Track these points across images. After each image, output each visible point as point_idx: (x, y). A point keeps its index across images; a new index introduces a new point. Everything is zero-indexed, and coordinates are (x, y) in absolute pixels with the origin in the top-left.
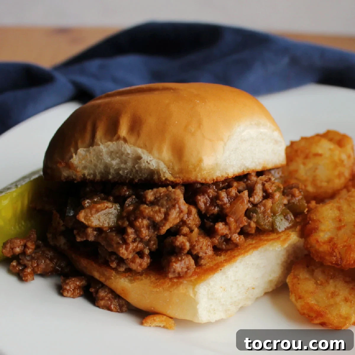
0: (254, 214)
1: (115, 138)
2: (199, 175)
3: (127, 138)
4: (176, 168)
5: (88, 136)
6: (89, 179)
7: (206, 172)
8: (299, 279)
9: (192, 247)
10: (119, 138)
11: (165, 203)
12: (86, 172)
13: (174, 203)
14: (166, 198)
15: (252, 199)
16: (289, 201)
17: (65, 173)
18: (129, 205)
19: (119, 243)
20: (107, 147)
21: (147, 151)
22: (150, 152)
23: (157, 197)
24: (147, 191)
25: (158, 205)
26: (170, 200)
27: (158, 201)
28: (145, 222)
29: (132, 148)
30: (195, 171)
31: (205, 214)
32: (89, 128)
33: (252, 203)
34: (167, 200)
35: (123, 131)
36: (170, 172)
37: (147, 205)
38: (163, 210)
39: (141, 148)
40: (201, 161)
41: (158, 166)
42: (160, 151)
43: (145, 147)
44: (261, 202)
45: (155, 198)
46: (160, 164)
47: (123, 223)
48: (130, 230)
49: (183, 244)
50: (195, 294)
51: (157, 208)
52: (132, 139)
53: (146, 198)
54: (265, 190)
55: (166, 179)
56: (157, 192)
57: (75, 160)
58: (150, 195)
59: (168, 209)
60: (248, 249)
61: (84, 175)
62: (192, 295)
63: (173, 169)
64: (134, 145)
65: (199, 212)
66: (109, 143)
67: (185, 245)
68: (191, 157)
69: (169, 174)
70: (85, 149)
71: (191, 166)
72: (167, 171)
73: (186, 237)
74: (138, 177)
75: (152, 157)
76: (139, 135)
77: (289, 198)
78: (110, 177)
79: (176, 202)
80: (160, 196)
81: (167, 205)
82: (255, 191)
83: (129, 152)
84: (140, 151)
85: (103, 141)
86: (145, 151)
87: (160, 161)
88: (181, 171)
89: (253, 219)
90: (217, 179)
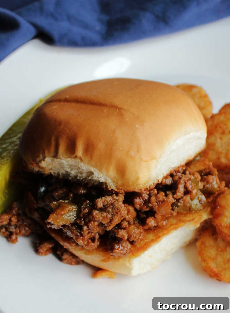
0: (176, 208)
1: (74, 156)
2: (136, 188)
3: (83, 158)
4: (120, 183)
5: (53, 149)
6: (54, 176)
7: (142, 185)
8: (205, 247)
9: (129, 237)
10: (76, 157)
11: (110, 210)
12: (52, 172)
13: (117, 212)
14: (112, 206)
15: (175, 196)
16: (204, 186)
17: (36, 169)
18: (85, 209)
19: (78, 235)
20: (68, 162)
21: (98, 169)
22: (100, 170)
23: (105, 205)
24: (98, 199)
25: (106, 212)
26: (114, 209)
27: (106, 208)
28: (96, 223)
29: (86, 166)
30: (133, 185)
31: (140, 211)
32: (53, 143)
33: (175, 199)
34: (112, 208)
35: (80, 152)
36: (115, 185)
37: (98, 210)
38: (109, 216)
39: (93, 167)
40: (138, 178)
41: (106, 180)
42: (107, 170)
43: (96, 166)
44: (182, 197)
45: (103, 205)
46: (107, 180)
47: (81, 222)
48: (85, 228)
49: (123, 236)
50: (130, 264)
51: (105, 214)
52: (86, 160)
53: (97, 206)
54: (186, 187)
55: (112, 190)
56: (105, 200)
57: (43, 164)
58: (100, 203)
59: (113, 215)
60: (170, 229)
61: (51, 173)
62: (128, 265)
63: (117, 183)
64: (88, 164)
65: (136, 209)
66: (69, 159)
67: (124, 237)
68: (130, 176)
69: (114, 187)
70: (51, 158)
71: (130, 183)
72: (113, 185)
73: (125, 231)
74: (91, 183)
75: (101, 174)
76: (91, 157)
77: (205, 183)
78: (70, 178)
79: (119, 210)
80: (107, 204)
81: (112, 213)
82: (178, 190)
83: (84, 169)
84: (92, 169)
85: (64, 156)
86: (96, 169)
87: (107, 178)
88: (123, 185)
89: (175, 210)
90: (150, 187)
